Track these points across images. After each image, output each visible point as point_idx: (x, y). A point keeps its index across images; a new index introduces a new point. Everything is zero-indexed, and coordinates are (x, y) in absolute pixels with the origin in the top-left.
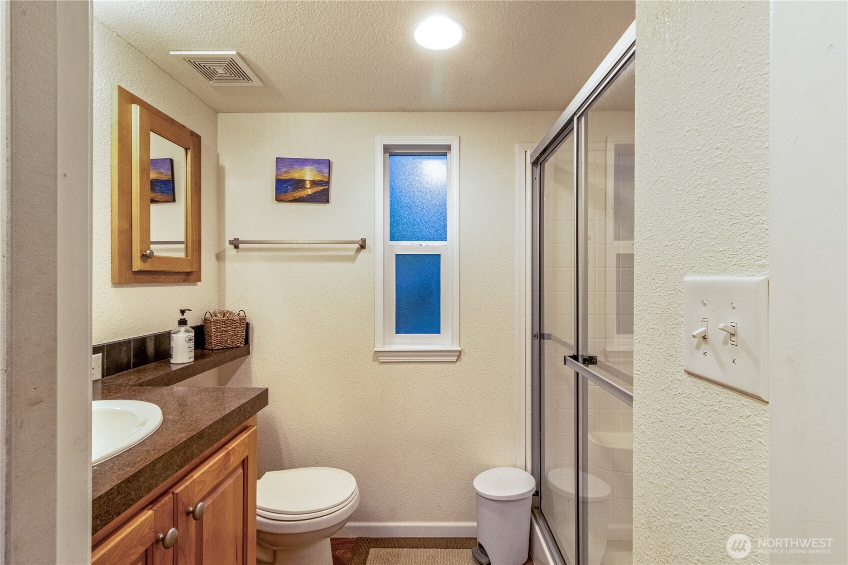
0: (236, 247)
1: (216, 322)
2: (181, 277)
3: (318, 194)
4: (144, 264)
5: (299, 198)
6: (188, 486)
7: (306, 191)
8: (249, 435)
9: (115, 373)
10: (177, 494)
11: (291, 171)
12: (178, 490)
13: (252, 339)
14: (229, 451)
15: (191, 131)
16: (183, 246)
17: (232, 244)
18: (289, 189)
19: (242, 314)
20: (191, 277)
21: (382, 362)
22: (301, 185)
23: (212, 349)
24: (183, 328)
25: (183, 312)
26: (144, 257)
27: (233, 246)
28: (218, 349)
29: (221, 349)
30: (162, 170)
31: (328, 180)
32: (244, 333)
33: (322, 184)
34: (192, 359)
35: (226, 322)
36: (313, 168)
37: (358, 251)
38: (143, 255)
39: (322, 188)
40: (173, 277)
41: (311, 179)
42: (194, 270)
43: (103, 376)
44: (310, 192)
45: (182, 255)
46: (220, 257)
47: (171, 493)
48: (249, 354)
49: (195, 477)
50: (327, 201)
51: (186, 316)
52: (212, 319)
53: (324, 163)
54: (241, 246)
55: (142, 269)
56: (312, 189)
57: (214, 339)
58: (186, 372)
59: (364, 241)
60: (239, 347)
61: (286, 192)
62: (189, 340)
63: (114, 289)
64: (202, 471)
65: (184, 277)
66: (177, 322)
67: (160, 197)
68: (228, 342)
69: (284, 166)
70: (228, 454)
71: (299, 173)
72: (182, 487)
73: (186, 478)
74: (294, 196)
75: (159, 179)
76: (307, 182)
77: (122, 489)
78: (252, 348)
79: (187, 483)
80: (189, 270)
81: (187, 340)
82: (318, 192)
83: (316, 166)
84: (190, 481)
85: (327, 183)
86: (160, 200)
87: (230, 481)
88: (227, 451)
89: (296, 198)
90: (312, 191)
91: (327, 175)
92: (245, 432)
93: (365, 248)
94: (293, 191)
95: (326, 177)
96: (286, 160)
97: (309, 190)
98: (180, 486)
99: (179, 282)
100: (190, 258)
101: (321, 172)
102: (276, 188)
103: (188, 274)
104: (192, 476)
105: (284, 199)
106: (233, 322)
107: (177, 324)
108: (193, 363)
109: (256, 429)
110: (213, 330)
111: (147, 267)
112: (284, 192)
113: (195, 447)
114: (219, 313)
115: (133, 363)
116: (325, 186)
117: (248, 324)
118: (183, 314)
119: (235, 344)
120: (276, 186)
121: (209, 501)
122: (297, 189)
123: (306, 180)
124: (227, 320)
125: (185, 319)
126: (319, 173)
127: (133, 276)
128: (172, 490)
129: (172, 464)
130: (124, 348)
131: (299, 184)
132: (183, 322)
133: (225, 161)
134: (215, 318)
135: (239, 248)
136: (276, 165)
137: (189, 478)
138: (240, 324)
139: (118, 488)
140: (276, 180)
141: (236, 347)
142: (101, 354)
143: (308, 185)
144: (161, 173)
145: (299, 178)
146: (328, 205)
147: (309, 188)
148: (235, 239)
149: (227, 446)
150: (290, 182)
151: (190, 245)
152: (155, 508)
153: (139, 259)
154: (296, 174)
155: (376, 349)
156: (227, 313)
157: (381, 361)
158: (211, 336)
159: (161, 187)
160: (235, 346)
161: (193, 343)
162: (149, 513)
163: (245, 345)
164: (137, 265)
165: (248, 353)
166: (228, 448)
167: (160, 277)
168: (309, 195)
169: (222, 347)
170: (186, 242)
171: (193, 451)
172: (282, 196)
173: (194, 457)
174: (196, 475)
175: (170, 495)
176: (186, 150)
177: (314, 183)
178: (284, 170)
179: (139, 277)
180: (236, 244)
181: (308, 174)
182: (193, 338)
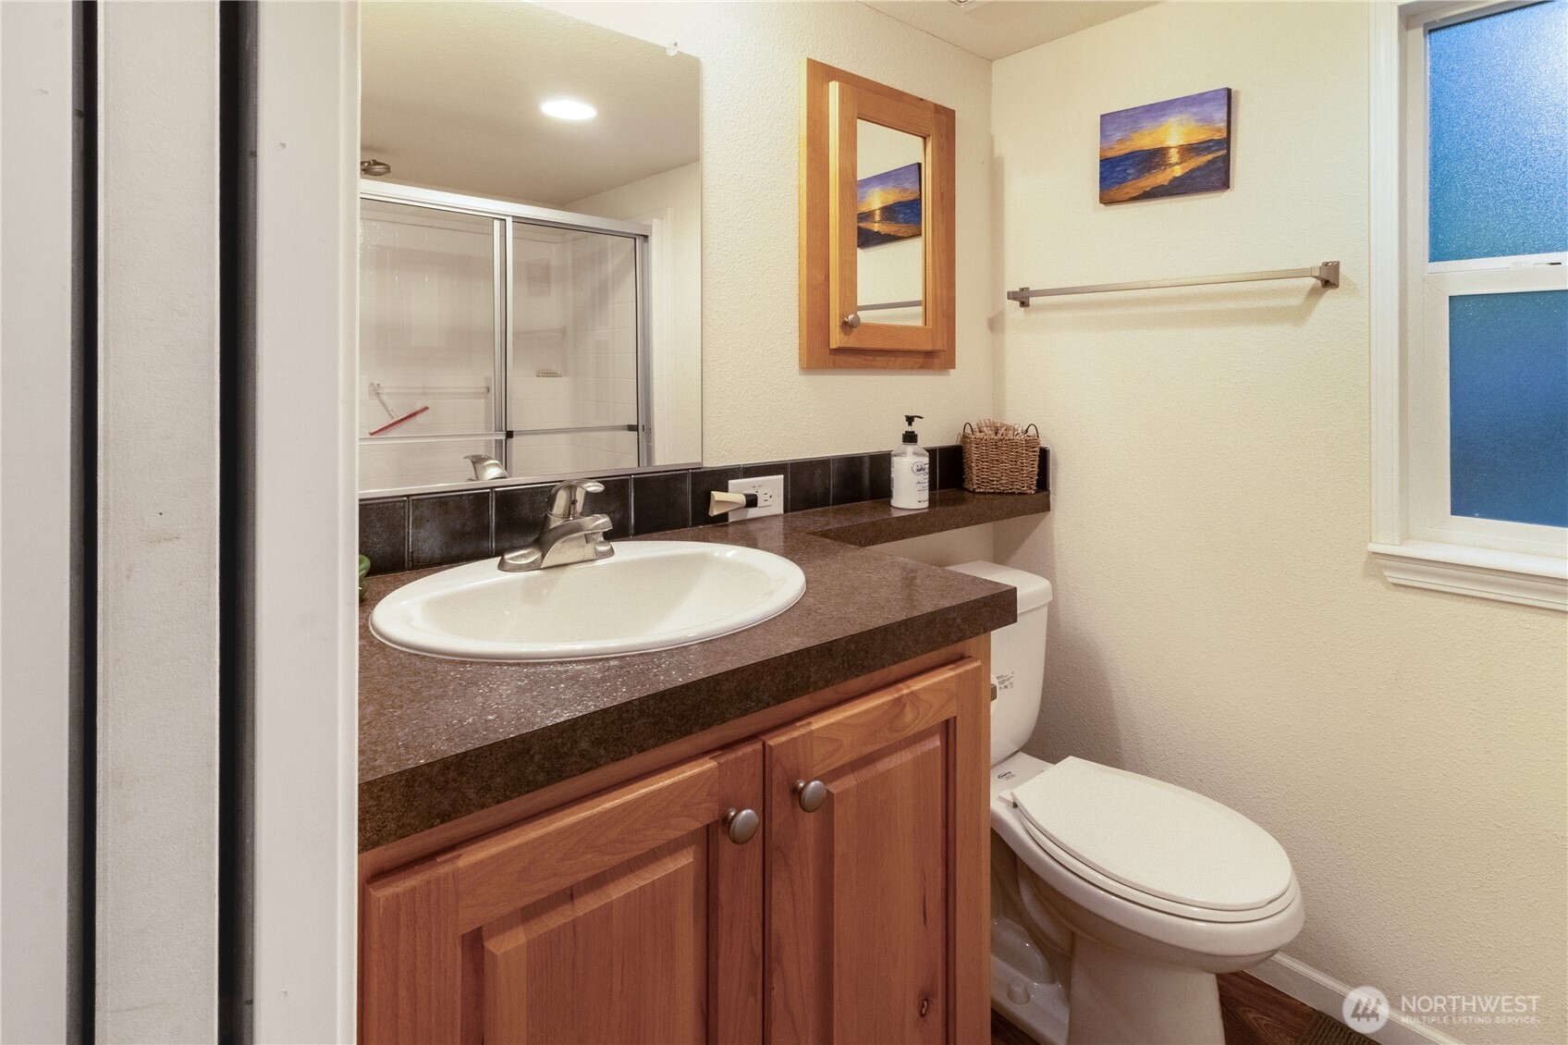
0: (1024, 304)
1: (979, 442)
2: (917, 360)
3: (1198, 173)
4: (846, 337)
5: (1153, 188)
6: (795, 739)
7: (1169, 170)
8: (959, 676)
9: (803, 509)
10: (770, 746)
11: (1134, 136)
12: (776, 740)
13: (1055, 482)
14: (900, 698)
15: (935, 105)
16: (920, 309)
17: (1014, 299)
18: (1129, 174)
19: (1032, 431)
20: (936, 361)
21: (1395, 584)
22: (1157, 160)
23: (974, 491)
24: (910, 448)
25: (910, 420)
26: (847, 326)
27: (1018, 303)
28: (984, 493)
29: (989, 493)
30: (907, 185)
31: (1225, 135)
32: (1036, 469)
33: (1210, 147)
34: (926, 505)
35: (999, 444)
36: (1188, 116)
37: (1314, 293)
38: (845, 323)
39: (1210, 157)
40: (900, 360)
41: (1182, 143)
42: (938, 347)
43: (785, 511)
44: (1178, 171)
45: (919, 323)
46: (995, 324)
47: (761, 743)
48: (1049, 510)
49: (815, 726)
50: (1225, 184)
51: (916, 427)
52: (973, 437)
53: (1215, 99)
54: (1033, 300)
55: (843, 345)
56: (1184, 164)
57: (977, 473)
58: (912, 525)
59: (1335, 268)
60: (1025, 494)
61: (1124, 180)
62: (918, 470)
63: (803, 378)
64: (832, 720)
65: (921, 360)
66: (902, 436)
67: (904, 230)
68: (1003, 482)
69: (1117, 129)
70: (898, 702)
71: (1154, 135)
72: (783, 739)
73: (798, 724)
74: (1141, 188)
75: (902, 200)
76: (1172, 150)
77: (648, 708)
78: (1055, 499)
79: (796, 734)
80: (929, 347)
81: (915, 469)
82: (1199, 168)
83: (1195, 110)
84: (803, 731)
85: (1226, 143)
86: (905, 235)
87: (905, 757)
88: (896, 695)
89: (1145, 192)
90: (1183, 169)
91: (1223, 125)
92: (952, 666)
93: (1335, 285)
94: (1138, 177)
95: (1219, 130)
96: (1122, 114)
97: (1177, 168)
98: (779, 735)
99: (912, 368)
100: (930, 326)
101: (1207, 121)
102: (1101, 178)
103: (930, 354)
104: (810, 724)
105: (1117, 197)
106: (1013, 445)
107: (901, 439)
108: (927, 510)
109: (980, 666)
110: (975, 457)
111: (851, 342)
112: (1118, 183)
113: (812, 670)
114: (987, 427)
115: (834, 497)
116: (1217, 150)
117: (1044, 454)
118: (910, 424)
119: (1017, 487)
120: (1101, 173)
121: (849, 782)
122: (1149, 171)
123: (1170, 148)
124: (1001, 440)
125: (913, 432)
126: (1200, 124)
127: (832, 357)
128: (763, 738)
129: (757, 690)
130: (819, 471)
131: (1153, 158)
132: (910, 438)
133: (1005, 148)
134: (978, 435)
135: (1028, 306)
136: (1101, 129)
137: (802, 726)
138: (1026, 450)
139: (641, 704)
140: (1101, 161)
141: (1019, 493)
142: (782, 476)
143: (1174, 156)
144: (905, 190)
145: (1151, 147)
146: (1226, 194)
147: (1177, 164)
148: (1022, 290)
149: (901, 685)
150: (1134, 157)
151: (930, 305)
152: (723, 760)
153: (838, 330)
154: (1145, 140)
155: (1373, 547)
156: (1001, 427)
157: (1390, 580)
158: (971, 468)
159: (904, 214)
160: (1017, 492)
161: (927, 476)
162: (708, 764)
163: (1037, 492)
164: (837, 339)
165: (1045, 507)
166: (901, 690)
167: (878, 358)
168: (1176, 178)
169: (992, 491)
170: (924, 303)
171: (809, 677)
172: (1114, 193)
173: (811, 689)
174: (818, 723)
175: (758, 746)
176: (925, 138)
177: (1189, 150)
178: (1119, 135)
179: (840, 359)
180: (1022, 298)
181: (1174, 134)
182: (927, 466)
